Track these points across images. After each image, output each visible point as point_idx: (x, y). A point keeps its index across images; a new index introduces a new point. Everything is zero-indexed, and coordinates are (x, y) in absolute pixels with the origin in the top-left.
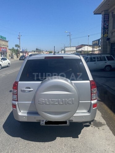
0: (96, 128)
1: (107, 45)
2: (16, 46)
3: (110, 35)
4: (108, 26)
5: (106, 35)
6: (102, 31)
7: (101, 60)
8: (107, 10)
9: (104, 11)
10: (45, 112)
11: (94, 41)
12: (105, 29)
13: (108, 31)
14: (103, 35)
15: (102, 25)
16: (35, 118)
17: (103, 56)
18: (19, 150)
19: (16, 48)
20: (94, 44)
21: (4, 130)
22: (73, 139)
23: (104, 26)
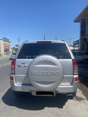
0: (78, 102)
1: (84, 44)
2: (16, 45)
3: (86, 37)
4: (85, 30)
5: (83, 37)
6: (80, 34)
7: (80, 55)
8: (84, 19)
9: (82, 20)
10: (36, 82)
11: (75, 42)
12: (83, 33)
13: (85, 34)
14: (82, 37)
15: (80, 30)
16: (28, 88)
17: (81, 51)
18: (13, 115)
19: (16, 47)
20: (74, 44)
21: (2, 101)
22: (58, 108)
23: (82, 31)
